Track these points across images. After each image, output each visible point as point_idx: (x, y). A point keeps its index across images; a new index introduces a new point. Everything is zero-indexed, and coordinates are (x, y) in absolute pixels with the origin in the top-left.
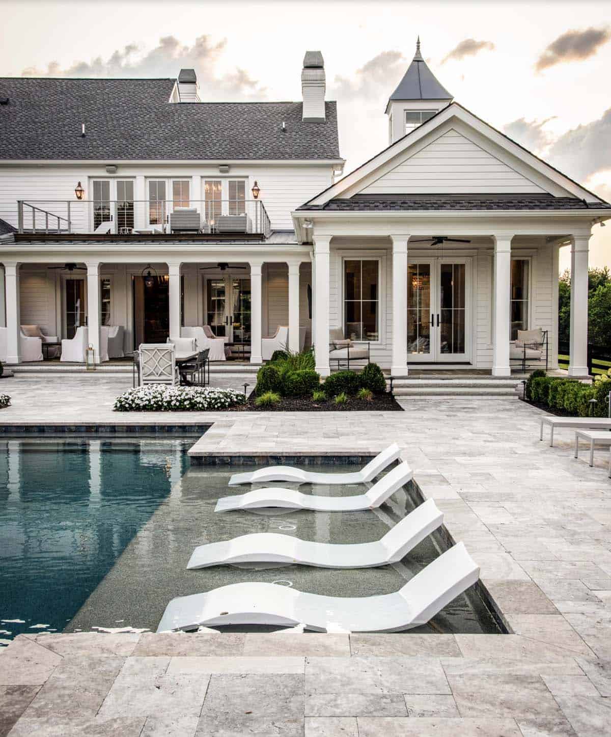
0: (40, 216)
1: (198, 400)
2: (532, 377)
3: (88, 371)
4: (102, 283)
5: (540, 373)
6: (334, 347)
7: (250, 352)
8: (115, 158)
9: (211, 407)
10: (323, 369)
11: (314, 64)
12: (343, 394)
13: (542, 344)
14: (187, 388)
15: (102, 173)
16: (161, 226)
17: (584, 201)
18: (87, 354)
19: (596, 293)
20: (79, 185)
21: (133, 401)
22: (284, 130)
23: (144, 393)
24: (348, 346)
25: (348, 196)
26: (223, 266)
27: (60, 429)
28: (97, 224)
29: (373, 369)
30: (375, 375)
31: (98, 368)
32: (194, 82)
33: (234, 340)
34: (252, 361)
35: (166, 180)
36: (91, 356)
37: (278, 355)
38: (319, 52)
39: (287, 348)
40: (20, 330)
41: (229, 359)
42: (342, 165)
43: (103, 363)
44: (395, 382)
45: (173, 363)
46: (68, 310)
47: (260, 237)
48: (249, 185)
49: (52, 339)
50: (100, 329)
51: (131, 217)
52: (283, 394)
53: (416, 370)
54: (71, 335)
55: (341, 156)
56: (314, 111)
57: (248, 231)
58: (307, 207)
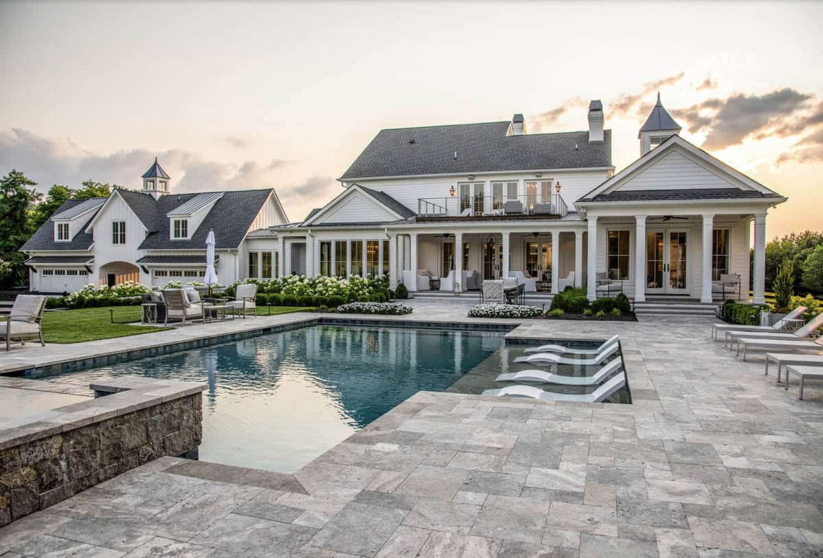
0: (430, 207)
1: (515, 312)
2: (725, 303)
3: (455, 296)
4: (464, 245)
5: (731, 301)
6: (599, 283)
7: (551, 287)
8: (473, 171)
9: (522, 317)
10: (592, 296)
11: (596, 107)
12: (602, 311)
13: (736, 283)
14: (509, 305)
15: (466, 180)
16: (498, 210)
17: (761, 193)
18: (455, 286)
19: (815, 250)
20: (452, 187)
21: (478, 312)
22: (577, 149)
23: (484, 308)
24: (608, 283)
25: (608, 193)
26: (536, 234)
27: (438, 325)
28: (462, 210)
29: (622, 298)
30: (623, 301)
31: (461, 294)
32: (522, 122)
33: (543, 279)
34: (552, 292)
35: (503, 183)
36: (456, 288)
37: (568, 288)
38: (600, 101)
39: (574, 285)
40: (418, 272)
41: (539, 291)
42: (614, 170)
43: (464, 292)
44: (635, 305)
45: (503, 292)
46: (445, 260)
47: (558, 217)
48: (554, 184)
49: (435, 278)
50: (462, 272)
51: (482, 205)
52: (566, 311)
53: (650, 298)
54: (446, 275)
55: (613, 164)
56: (596, 137)
57: (552, 212)
58: (582, 200)
